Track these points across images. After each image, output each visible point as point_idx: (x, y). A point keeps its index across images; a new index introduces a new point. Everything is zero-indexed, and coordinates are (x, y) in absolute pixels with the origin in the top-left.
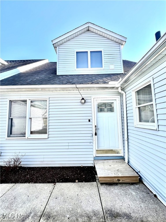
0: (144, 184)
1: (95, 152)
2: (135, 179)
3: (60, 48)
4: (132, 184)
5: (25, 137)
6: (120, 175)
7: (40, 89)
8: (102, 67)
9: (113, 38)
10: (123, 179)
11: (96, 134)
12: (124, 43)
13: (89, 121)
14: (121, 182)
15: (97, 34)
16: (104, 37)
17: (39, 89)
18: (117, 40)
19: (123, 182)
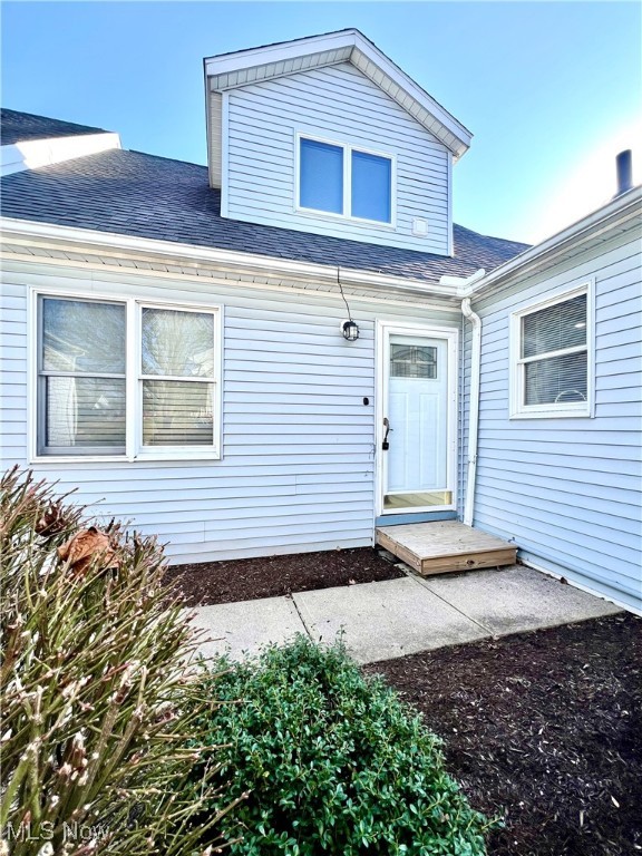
0: (527, 566)
1: (380, 501)
2: (506, 555)
3: (234, 101)
4: (502, 568)
5: (124, 454)
6: (474, 549)
7: (196, 265)
8: (388, 220)
9: (429, 122)
10: (483, 558)
11: (385, 446)
12: (461, 151)
13: (366, 402)
14: (475, 566)
15: (378, 87)
16: (402, 108)
17: (191, 265)
18: (443, 134)
19: (480, 566)
